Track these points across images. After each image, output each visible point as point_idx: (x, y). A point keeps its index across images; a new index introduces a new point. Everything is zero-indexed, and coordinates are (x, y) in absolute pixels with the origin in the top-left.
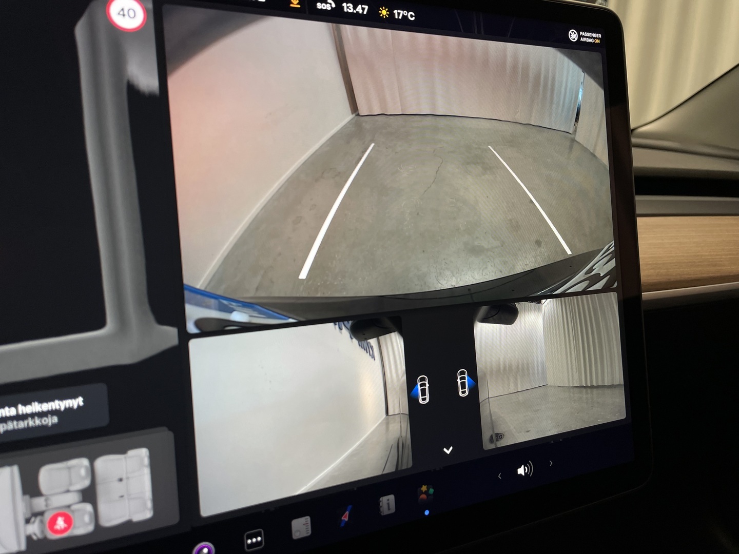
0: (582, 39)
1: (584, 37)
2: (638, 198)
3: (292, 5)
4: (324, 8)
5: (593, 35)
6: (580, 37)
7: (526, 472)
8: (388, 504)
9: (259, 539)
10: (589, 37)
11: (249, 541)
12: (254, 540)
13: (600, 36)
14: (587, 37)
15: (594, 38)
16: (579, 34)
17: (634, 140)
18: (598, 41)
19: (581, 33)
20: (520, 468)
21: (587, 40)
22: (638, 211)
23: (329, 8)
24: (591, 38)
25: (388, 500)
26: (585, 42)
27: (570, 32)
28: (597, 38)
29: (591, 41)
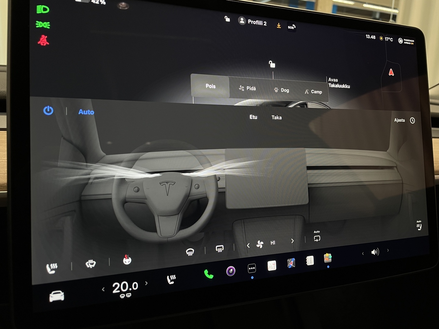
0: (405, 43)
1: (406, 41)
2: (433, 129)
3: (277, 27)
4: (291, 28)
5: (410, 41)
6: (404, 41)
7: (376, 253)
8: (311, 260)
9: (254, 268)
10: (408, 42)
11: (250, 269)
12: (252, 268)
13: (413, 41)
14: (407, 42)
15: (411, 42)
16: (403, 40)
17: (431, 100)
18: (413, 44)
19: (404, 40)
20: (373, 251)
21: (407, 43)
22: (433, 136)
23: (293, 28)
24: (409, 42)
25: (311, 258)
26: (406, 44)
27: (399, 39)
28: (412, 42)
29: (409, 43)
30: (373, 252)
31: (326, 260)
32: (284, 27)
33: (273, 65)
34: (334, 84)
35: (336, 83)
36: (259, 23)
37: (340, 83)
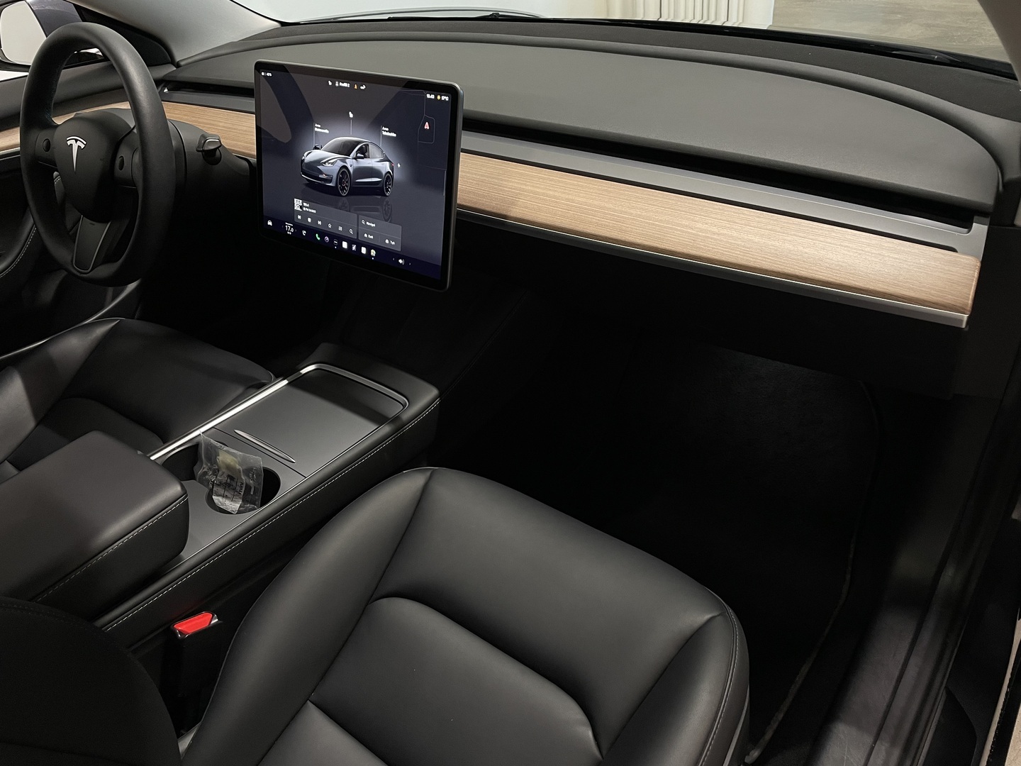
3: (355, 88)
30: (400, 261)
31: (372, 254)
32: (359, 87)
33: (351, 115)
34: (386, 132)
35: (387, 131)
36: (345, 85)
37: (390, 132)
